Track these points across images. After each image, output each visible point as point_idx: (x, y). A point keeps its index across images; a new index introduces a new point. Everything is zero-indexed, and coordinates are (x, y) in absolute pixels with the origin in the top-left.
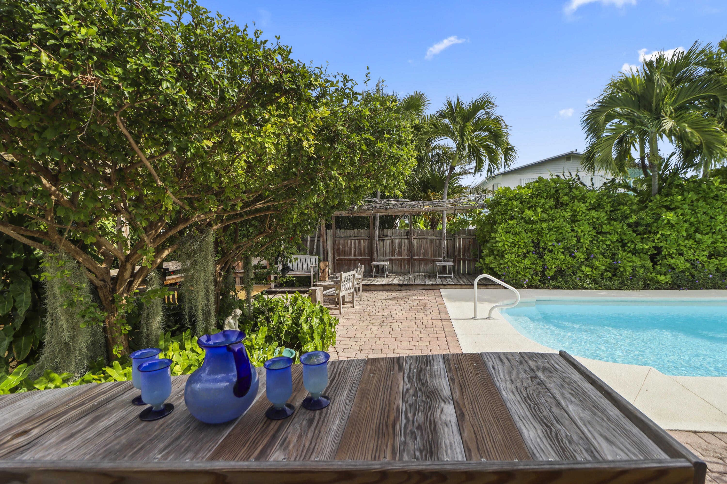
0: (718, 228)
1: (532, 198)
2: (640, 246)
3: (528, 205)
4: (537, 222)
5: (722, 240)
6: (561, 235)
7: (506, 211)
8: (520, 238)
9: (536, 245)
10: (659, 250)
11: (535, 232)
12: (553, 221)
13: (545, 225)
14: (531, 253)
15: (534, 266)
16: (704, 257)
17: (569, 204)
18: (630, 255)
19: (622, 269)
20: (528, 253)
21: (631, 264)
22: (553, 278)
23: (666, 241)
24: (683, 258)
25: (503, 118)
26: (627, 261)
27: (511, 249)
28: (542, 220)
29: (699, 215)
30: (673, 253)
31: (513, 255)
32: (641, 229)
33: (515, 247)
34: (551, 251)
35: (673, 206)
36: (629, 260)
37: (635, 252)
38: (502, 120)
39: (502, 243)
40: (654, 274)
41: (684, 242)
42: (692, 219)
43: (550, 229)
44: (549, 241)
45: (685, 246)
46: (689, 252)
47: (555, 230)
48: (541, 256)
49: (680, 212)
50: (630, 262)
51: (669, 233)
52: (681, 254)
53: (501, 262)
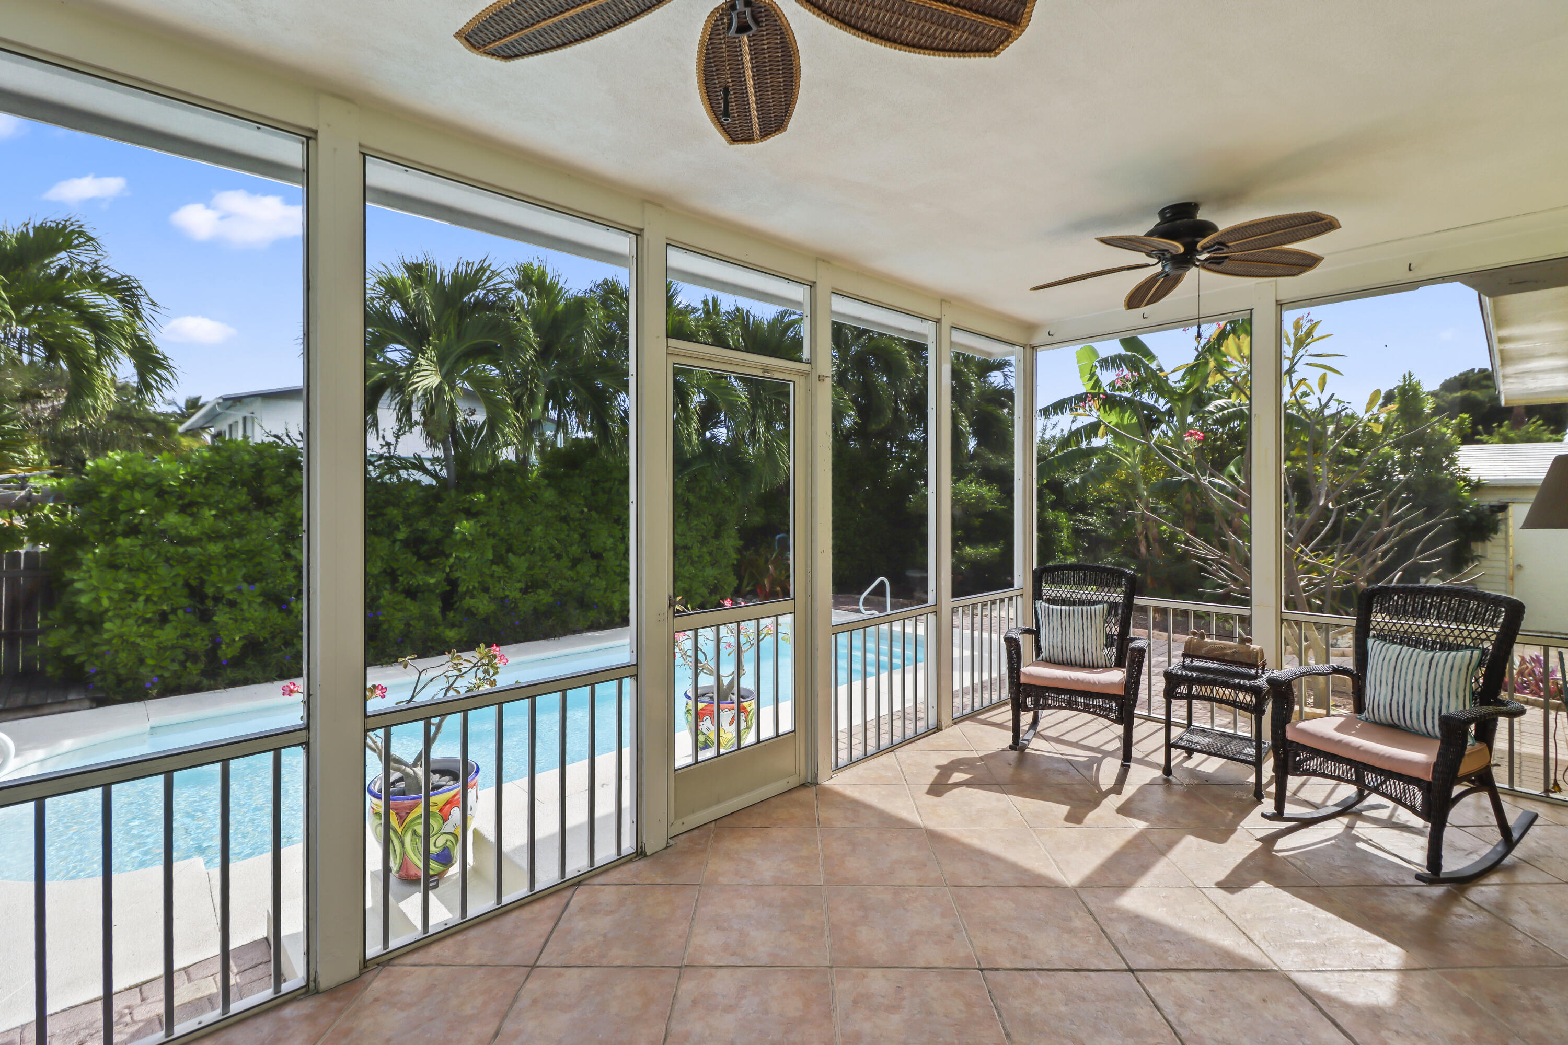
0: (537, 545)
1: (193, 486)
2: (421, 579)
3: (180, 502)
4: (200, 540)
5: (540, 563)
6: (259, 568)
7: (114, 515)
8: (150, 578)
9: (196, 592)
10: (453, 584)
11: (192, 564)
12: (240, 535)
13: (215, 548)
14: (180, 613)
15: (187, 642)
16: (517, 592)
17: (284, 500)
18: (401, 597)
19: (385, 626)
20: (174, 611)
21: (400, 615)
22: (237, 662)
23: (465, 567)
24: (487, 596)
25: (141, 284)
26: (395, 609)
27: (122, 605)
28: (215, 536)
29: (512, 525)
30: (474, 588)
31: (130, 621)
32: (424, 548)
33: (135, 600)
34: (232, 604)
35: (474, 510)
36: (399, 607)
37: (411, 593)
38: (140, 287)
39: (93, 595)
40: (441, 628)
41: (490, 568)
42: (502, 530)
43: (230, 557)
44: (228, 582)
45: (492, 576)
46: (497, 585)
47: (244, 556)
48: (205, 617)
49: (484, 519)
50: (400, 610)
51: (467, 555)
52: (486, 590)
53: (95, 639)
